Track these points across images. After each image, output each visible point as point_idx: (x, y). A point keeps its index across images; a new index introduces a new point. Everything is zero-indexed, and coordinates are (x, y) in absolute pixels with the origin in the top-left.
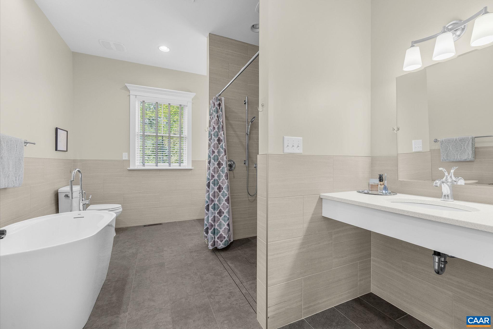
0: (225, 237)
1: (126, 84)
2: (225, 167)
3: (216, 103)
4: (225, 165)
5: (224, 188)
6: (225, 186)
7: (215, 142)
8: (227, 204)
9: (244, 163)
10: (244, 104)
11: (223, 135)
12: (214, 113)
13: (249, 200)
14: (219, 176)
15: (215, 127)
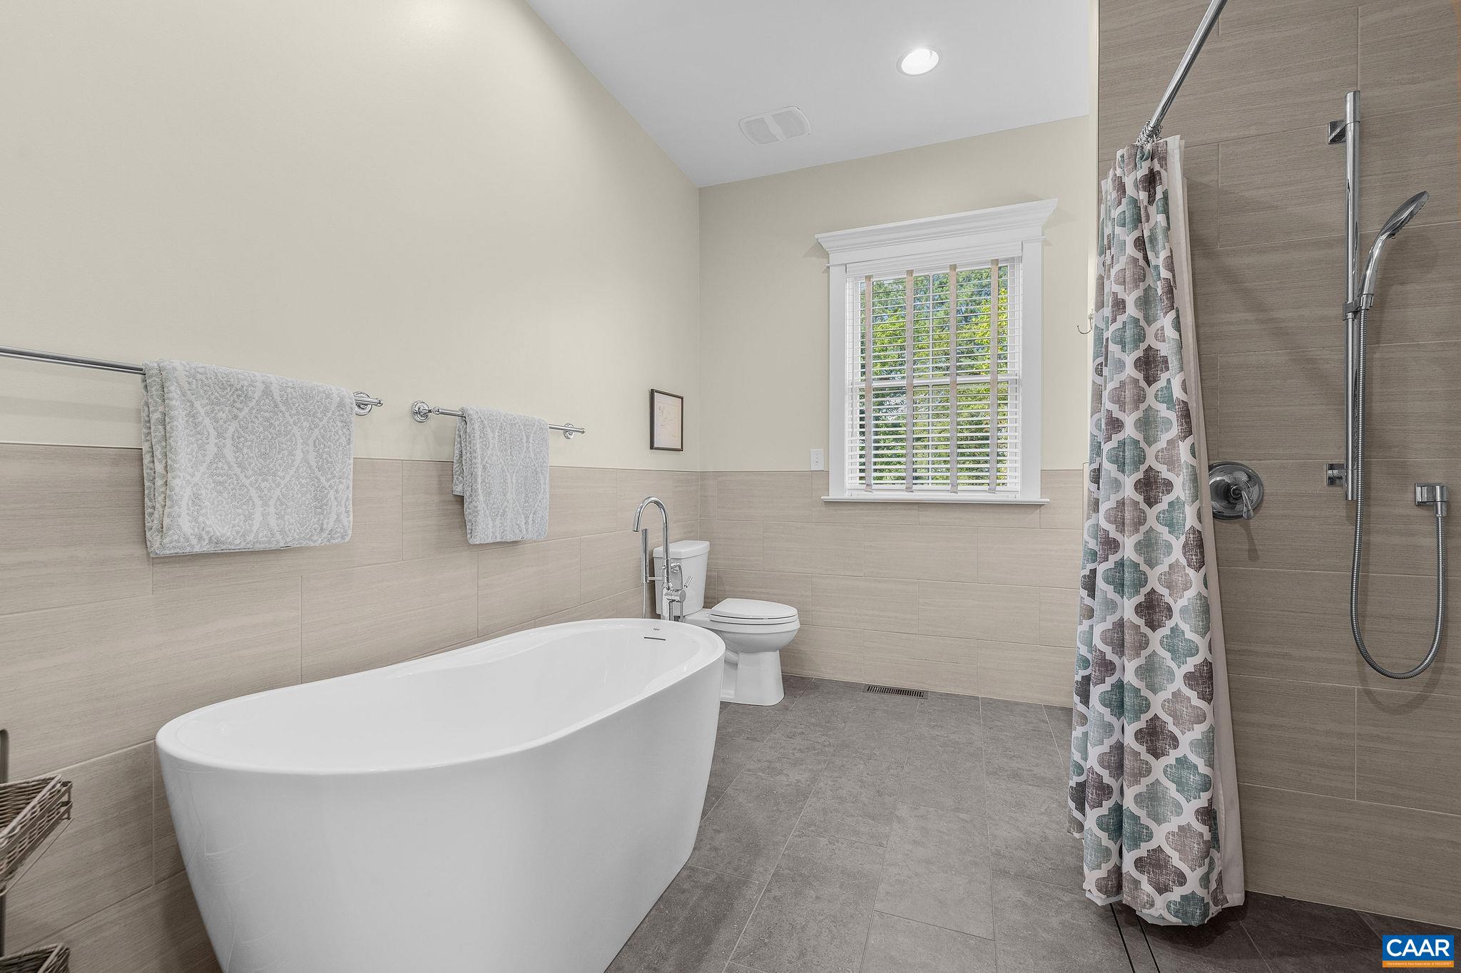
0: (1182, 879)
1: (817, 236)
2: (1183, 498)
3: (1129, 182)
4: (1184, 490)
5: (1176, 608)
6: (1183, 602)
7: (1123, 376)
8: (1196, 701)
9: (1332, 481)
10: (1333, 141)
11: (1170, 333)
12: (1118, 230)
13: (1368, 693)
14: (1148, 546)
15: (1123, 301)
